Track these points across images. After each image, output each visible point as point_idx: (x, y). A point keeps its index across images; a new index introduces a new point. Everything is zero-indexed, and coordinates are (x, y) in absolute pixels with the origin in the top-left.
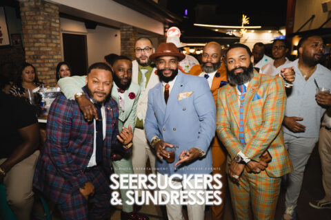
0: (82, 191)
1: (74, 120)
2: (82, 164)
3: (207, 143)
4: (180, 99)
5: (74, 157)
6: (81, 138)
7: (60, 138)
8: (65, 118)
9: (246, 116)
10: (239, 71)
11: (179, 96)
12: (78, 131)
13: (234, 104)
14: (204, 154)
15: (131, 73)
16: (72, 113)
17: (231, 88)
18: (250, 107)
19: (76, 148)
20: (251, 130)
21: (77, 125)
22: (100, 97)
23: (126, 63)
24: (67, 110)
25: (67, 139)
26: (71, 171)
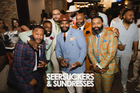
0: (30, 83)
1: (27, 52)
2: (31, 70)
3: (83, 59)
4: (71, 40)
5: (27, 68)
6: (30, 59)
7: (20, 60)
8: (23, 51)
9: (100, 49)
10: (97, 29)
11: (70, 39)
12: (29, 56)
13: (94, 43)
14: (82, 64)
15: (52, 29)
16: (26, 49)
17: (94, 36)
18: (102, 45)
19: (28, 64)
20: (102, 55)
21: (28, 54)
22: (39, 41)
23: (50, 24)
24: (23, 47)
25: (24, 60)
26: (26, 75)
